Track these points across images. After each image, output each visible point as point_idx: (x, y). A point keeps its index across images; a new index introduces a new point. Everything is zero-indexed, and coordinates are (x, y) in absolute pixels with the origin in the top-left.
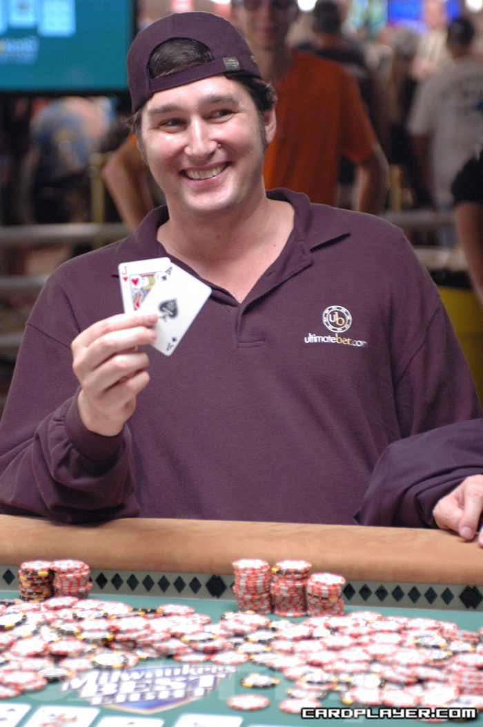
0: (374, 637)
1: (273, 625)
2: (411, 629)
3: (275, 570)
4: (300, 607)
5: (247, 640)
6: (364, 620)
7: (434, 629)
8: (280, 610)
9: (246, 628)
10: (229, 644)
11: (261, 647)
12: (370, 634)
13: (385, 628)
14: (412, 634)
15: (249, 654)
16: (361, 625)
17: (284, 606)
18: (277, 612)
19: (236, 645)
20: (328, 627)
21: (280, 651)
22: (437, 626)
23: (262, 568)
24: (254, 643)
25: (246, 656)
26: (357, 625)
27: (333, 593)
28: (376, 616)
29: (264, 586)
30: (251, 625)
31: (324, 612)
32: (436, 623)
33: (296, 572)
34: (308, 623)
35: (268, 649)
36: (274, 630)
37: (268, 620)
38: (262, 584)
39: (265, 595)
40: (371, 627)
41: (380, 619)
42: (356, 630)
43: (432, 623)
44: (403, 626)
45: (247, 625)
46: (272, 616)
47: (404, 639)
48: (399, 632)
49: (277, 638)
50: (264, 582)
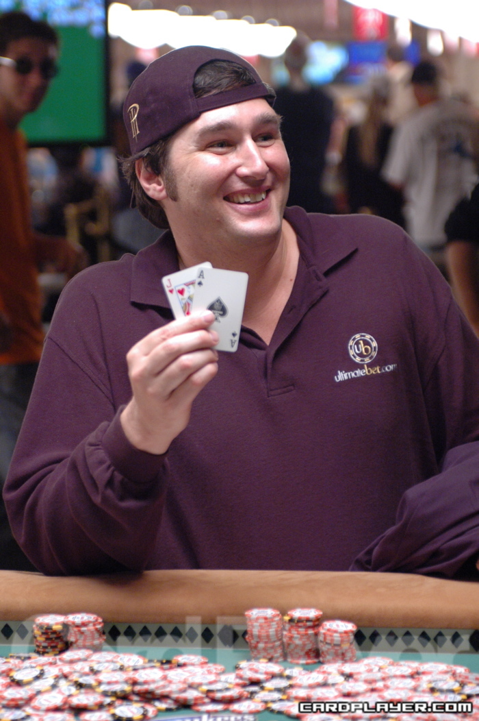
0: (389, 683)
1: (287, 673)
2: (424, 673)
3: (287, 618)
4: (312, 654)
5: (263, 688)
6: (377, 665)
7: (446, 672)
8: (292, 657)
9: (262, 677)
10: (245, 693)
11: (277, 695)
12: (384, 679)
13: (398, 673)
14: (425, 678)
15: (266, 702)
16: (375, 671)
17: (297, 653)
18: (289, 660)
19: (252, 693)
20: (342, 674)
21: (296, 698)
22: (449, 670)
23: (274, 617)
24: (270, 691)
25: (263, 704)
26: (370, 671)
28: (388, 661)
29: (277, 634)
30: (266, 673)
31: (337, 659)
32: (447, 667)
33: (308, 620)
34: (322, 670)
35: (284, 697)
36: (289, 678)
37: (282, 668)
38: (274, 633)
39: (278, 643)
40: (384, 673)
41: (392, 664)
42: (370, 676)
43: (443, 667)
44: (415, 670)
45: (261, 673)
46: (286, 664)
47: (418, 683)
48: (412, 676)
49: (292, 686)
50: (277, 631)
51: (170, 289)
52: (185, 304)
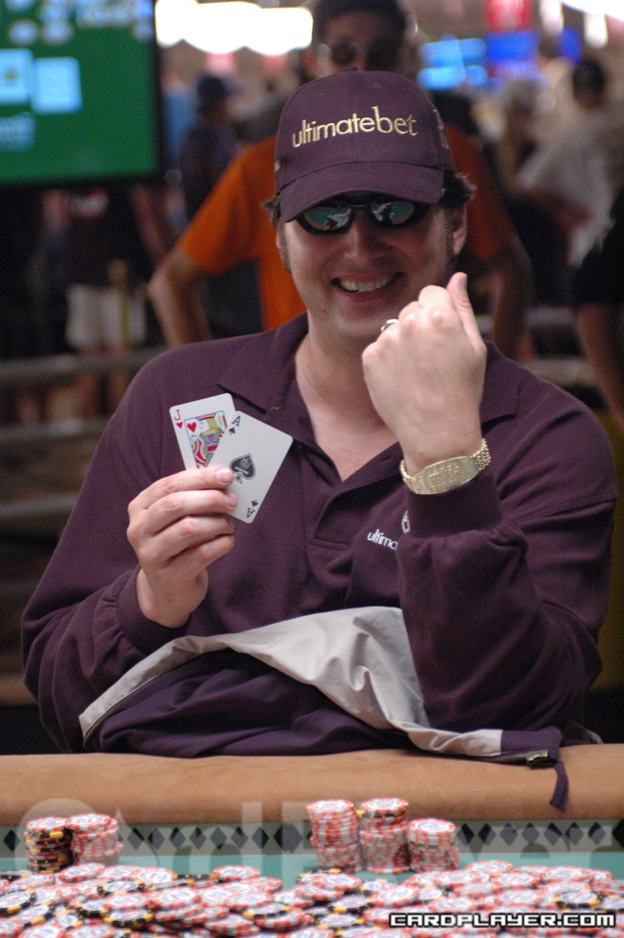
0: (501, 897)
1: (366, 887)
2: (550, 882)
3: (360, 812)
4: (401, 861)
5: (331, 910)
6: (486, 873)
7: (581, 880)
8: (374, 865)
9: (330, 894)
10: (307, 917)
11: (350, 919)
12: (495, 892)
13: (515, 883)
14: (552, 889)
15: (335, 929)
16: (484, 880)
17: (379, 859)
18: (370, 868)
19: (317, 917)
20: (439, 886)
21: (376, 922)
22: (585, 876)
23: (346, 811)
24: (341, 913)
25: (331, 932)
26: (478, 881)
27: (445, 839)
28: (505, 866)
29: (351, 836)
30: (337, 889)
31: (433, 865)
32: (582, 872)
33: (389, 814)
34: (412, 882)
35: (360, 921)
36: (368, 894)
37: (359, 881)
38: (348, 833)
39: (353, 847)
40: (497, 883)
41: (509, 871)
42: (477, 889)
43: (576, 872)
44: (538, 878)
45: (330, 889)
46: (365, 875)
47: (542, 896)
48: (534, 887)
49: (371, 906)
50: (351, 830)
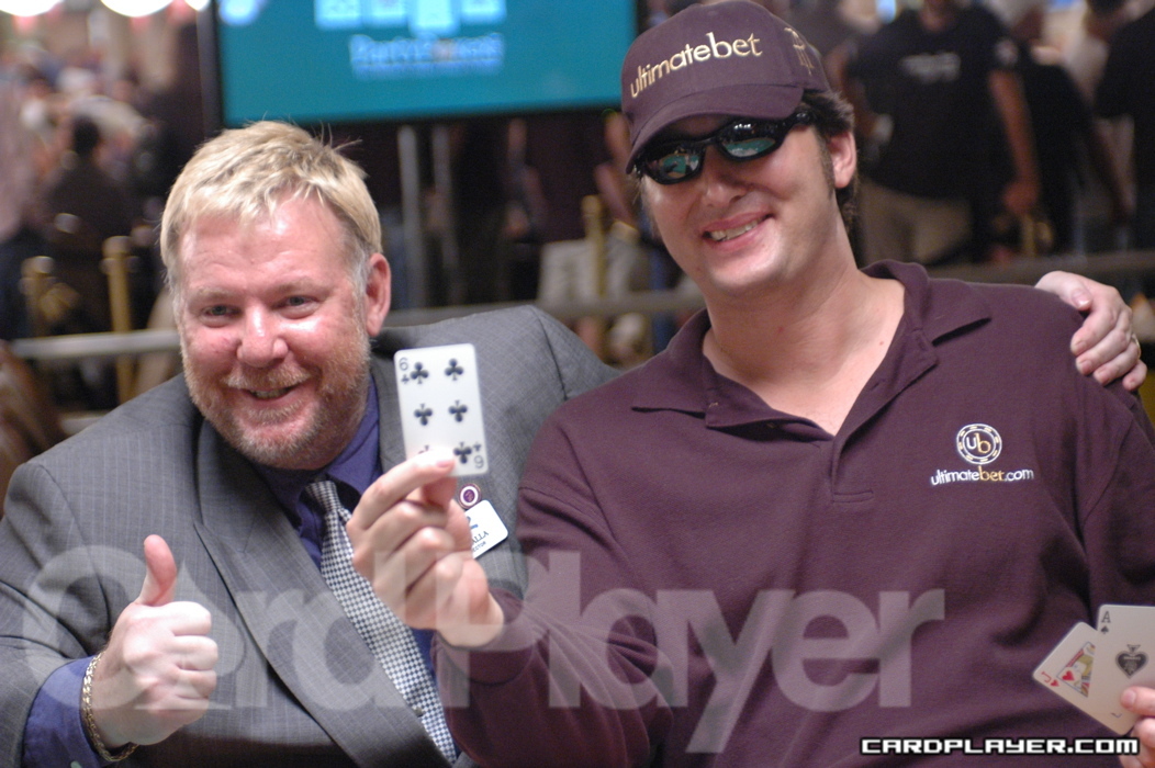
51: (1052, 681)
52: (1083, 688)
